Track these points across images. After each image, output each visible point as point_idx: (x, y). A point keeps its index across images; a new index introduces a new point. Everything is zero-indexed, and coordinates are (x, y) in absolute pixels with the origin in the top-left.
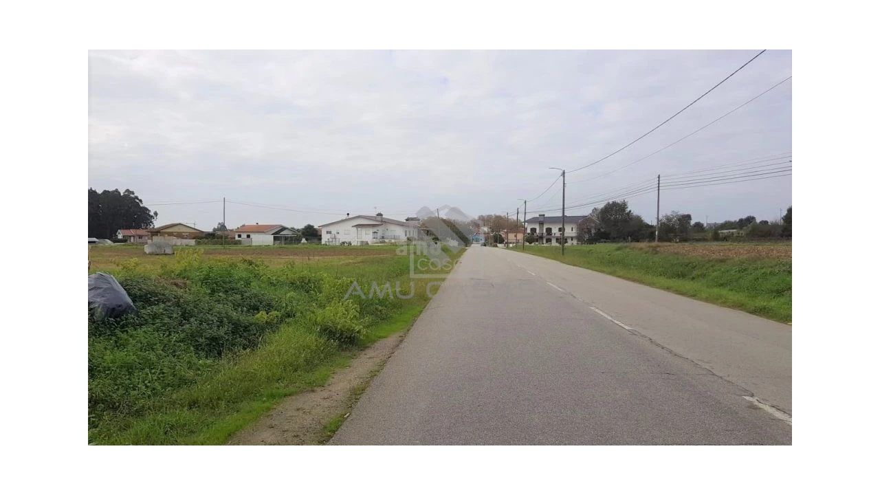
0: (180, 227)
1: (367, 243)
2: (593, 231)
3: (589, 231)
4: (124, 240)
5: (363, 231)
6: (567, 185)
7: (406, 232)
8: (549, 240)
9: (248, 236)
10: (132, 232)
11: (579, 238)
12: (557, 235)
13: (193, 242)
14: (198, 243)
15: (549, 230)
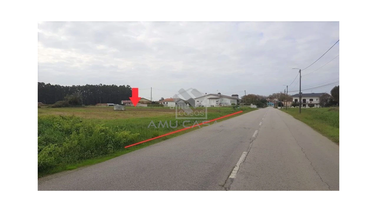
0: (143, 99)
1: (213, 106)
2: (328, 101)
3: (327, 100)
4: (123, 105)
5: (212, 101)
6: (302, 77)
7: (231, 101)
8: (304, 105)
9: (167, 103)
10: (126, 101)
11: (321, 104)
12: (308, 103)
13: (146, 106)
14: (148, 106)
15: (304, 100)
